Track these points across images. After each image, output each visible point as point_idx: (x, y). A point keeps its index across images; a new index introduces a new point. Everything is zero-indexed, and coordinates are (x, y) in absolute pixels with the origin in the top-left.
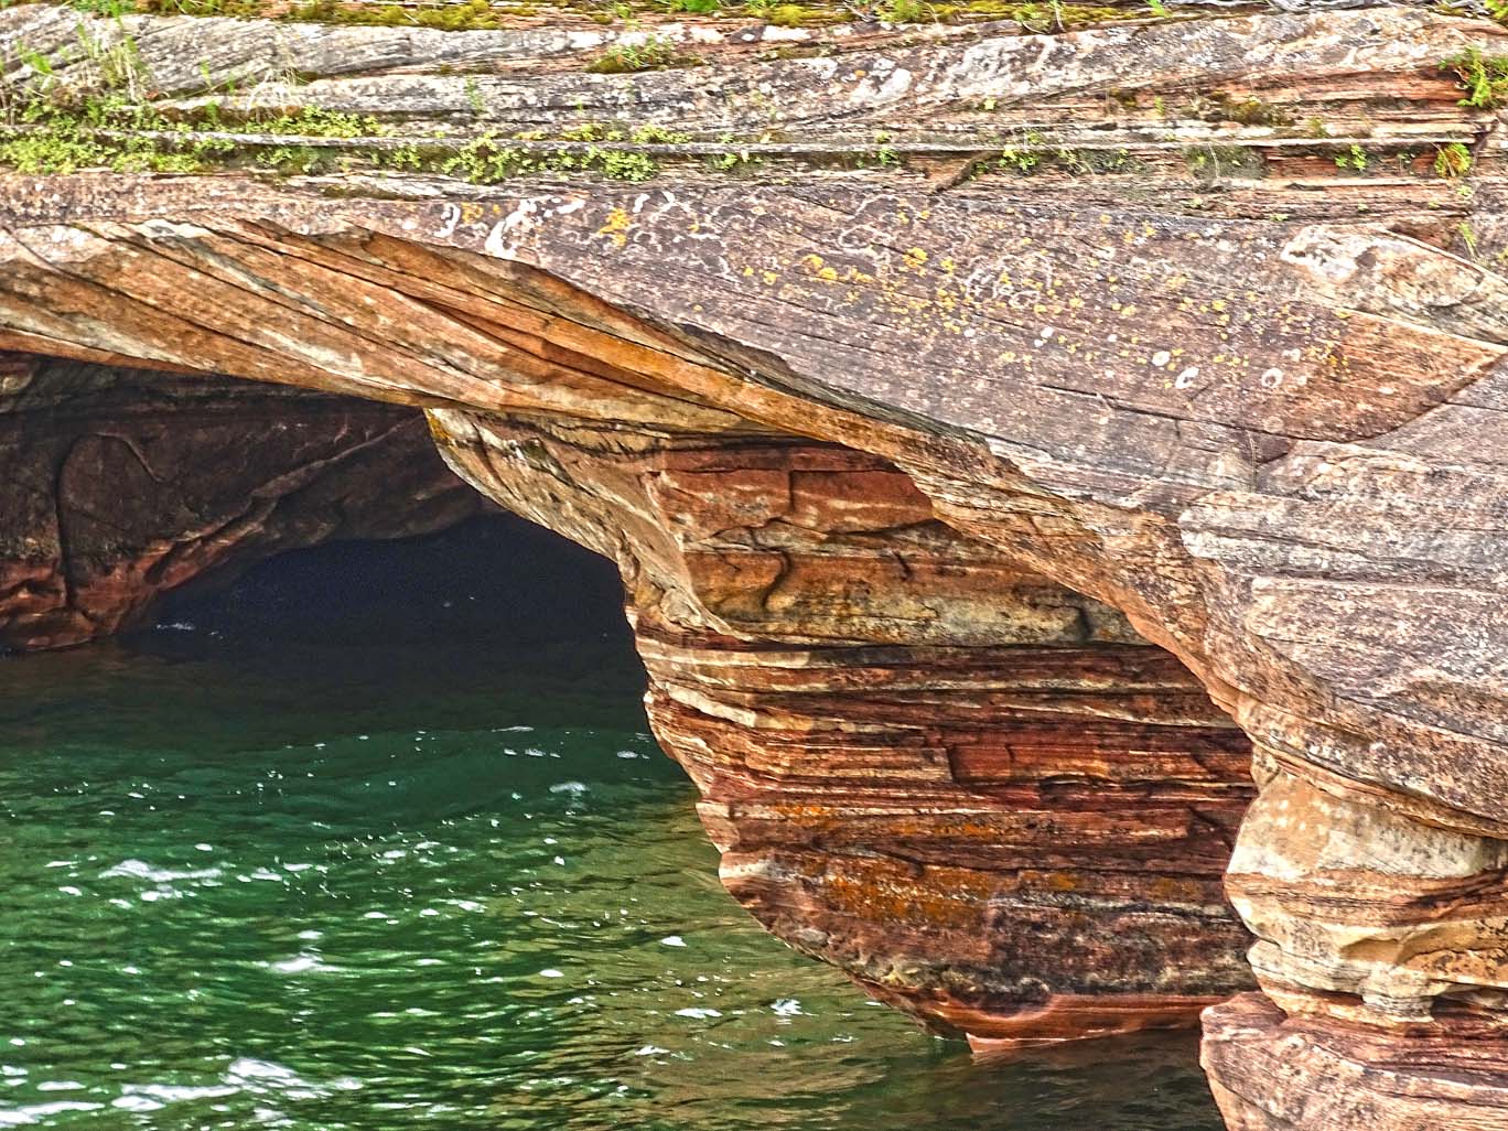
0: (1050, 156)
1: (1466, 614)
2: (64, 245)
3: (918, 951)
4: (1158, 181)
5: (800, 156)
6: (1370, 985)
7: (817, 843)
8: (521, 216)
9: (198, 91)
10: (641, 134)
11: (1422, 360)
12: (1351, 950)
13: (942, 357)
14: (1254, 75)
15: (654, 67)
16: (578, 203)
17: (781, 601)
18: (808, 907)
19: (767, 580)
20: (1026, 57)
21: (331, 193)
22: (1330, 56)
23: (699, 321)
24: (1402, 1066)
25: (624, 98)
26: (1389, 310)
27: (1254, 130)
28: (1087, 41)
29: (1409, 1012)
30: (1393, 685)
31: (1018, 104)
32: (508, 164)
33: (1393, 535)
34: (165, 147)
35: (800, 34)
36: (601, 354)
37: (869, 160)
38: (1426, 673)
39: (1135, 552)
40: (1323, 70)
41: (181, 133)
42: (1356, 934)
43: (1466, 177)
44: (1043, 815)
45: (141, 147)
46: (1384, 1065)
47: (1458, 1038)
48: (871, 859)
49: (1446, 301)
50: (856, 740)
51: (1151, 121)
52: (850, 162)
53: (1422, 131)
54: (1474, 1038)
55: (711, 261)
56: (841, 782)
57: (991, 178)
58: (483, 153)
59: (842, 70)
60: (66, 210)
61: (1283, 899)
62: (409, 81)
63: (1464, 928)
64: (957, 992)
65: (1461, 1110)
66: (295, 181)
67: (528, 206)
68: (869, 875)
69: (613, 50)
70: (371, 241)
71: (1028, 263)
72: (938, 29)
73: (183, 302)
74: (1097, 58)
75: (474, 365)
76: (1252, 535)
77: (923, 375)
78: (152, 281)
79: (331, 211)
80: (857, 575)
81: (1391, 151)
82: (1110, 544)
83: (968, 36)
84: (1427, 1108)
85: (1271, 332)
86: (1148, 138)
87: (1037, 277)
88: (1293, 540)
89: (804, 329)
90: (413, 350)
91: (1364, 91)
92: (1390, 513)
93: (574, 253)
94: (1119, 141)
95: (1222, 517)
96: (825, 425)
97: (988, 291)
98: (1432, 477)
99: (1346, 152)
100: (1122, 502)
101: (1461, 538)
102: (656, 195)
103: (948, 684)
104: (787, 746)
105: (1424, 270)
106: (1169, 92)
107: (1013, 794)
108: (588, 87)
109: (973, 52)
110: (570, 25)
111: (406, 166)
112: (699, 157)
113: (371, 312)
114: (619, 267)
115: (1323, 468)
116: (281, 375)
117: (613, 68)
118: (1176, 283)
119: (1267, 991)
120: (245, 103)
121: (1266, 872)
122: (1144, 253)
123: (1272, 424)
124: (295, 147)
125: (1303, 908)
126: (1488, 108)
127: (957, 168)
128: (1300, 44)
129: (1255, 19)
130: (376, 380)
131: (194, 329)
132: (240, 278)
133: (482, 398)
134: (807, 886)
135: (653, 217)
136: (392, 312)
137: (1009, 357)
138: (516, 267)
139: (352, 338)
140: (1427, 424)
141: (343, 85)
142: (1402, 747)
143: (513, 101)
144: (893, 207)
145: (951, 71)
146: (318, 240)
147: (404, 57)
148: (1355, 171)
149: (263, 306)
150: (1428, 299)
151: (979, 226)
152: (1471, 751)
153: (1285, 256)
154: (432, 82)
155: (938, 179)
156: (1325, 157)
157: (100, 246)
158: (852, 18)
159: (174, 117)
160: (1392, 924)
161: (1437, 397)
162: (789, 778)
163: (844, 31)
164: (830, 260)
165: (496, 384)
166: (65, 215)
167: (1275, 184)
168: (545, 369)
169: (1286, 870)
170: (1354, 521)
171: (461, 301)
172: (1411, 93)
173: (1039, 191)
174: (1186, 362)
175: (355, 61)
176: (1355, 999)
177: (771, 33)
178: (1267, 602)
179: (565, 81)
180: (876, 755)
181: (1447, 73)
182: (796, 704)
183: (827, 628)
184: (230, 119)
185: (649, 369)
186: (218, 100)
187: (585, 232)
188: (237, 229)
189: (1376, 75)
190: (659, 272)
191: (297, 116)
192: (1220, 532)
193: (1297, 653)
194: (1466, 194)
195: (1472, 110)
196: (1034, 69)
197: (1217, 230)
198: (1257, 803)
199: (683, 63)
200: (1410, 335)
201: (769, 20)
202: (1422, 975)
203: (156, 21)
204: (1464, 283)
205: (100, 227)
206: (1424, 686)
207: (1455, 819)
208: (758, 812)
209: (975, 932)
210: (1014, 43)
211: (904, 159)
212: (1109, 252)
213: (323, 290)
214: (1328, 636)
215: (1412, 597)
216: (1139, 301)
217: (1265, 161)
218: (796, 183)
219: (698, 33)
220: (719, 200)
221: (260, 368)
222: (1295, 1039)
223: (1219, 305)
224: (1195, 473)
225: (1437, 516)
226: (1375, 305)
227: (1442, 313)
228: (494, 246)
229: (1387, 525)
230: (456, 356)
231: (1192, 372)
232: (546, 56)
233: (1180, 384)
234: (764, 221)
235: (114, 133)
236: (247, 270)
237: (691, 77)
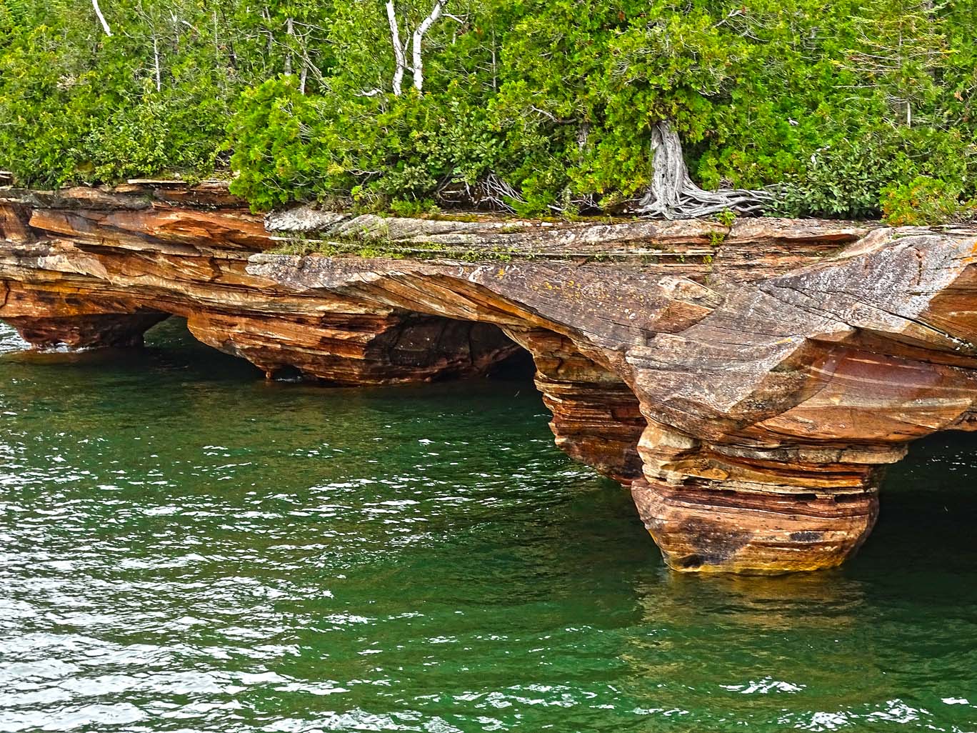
0: (607, 257)
1: (688, 380)
2: (371, 277)
3: (606, 462)
4: (633, 264)
5: (547, 256)
6: (668, 476)
7: (579, 434)
8: (478, 272)
9: (403, 238)
10: (510, 250)
11: (691, 312)
12: (663, 467)
13: (574, 310)
14: (658, 237)
15: (515, 232)
16: (492, 268)
17: (561, 371)
18: (577, 450)
19: (556, 366)
20: (603, 231)
21: (434, 264)
22: (678, 232)
23: (518, 299)
24: (674, 497)
25: (506, 241)
26: (683, 299)
27: (658, 251)
28: (618, 227)
29: (677, 484)
30: (667, 398)
31: (600, 243)
32: (477, 257)
33: (676, 359)
34: (395, 252)
35: (550, 224)
36: (501, 307)
37: (563, 258)
38: (676, 395)
39: (616, 361)
40: (675, 236)
41: (399, 248)
42: (664, 463)
43: (710, 264)
44: (636, 427)
45: (390, 252)
46: (669, 498)
47: (690, 491)
48: (593, 438)
49: (698, 297)
50: (587, 407)
51: (632, 249)
52: (559, 258)
53: (700, 252)
54: (695, 491)
55: (523, 284)
56: (584, 418)
57: (592, 263)
58: (471, 254)
59: (559, 234)
60: (371, 268)
61: (649, 453)
62: (455, 235)
63: (691, 462)
64: (617, 473)
65: (687, 510)
66: (426, 261)
67: (480, 268)
68: (593, 442)
69: (505, 228)
70: (443, 277)
71: (598, 285)
72: (583, 224)
73: (400, 292)
74: (621, 231)
75: (470, 309)
76: (642, 358)
77: (569, 314)
78: (393, 286)
79: (433, 269)
80: (581, 365)
81: (691, 257)
82: (610, 359)
83: (590, 225)
84: (678, 509)
85: (653, 304)
86: (631, 253)
87: (600, 289)
88: (652, 359)
89: (543, 302)
90: (456, 305)
91: (685, 241)
92: (675, 353)
93: (490, 281)
94: (624, 253)
95: (635, 353)
96: (551, 327)
97: (587, 292)
98: (687, 343)
99: (679, 257)
100: (613, 348)
101: (691, 360)
102: (511, 266)
103: (609, 393)
104: (570, 409)
105: (693, 288)
106: (637, 241)
107: (628, 422)
108: (498, 237)
109: (591, 230)
110: (495, 221)
111: (452, 258)
112: (523, 256)
113: (444, 295)
114: (500, 285)
115: (662, 340)
116: (426, 311)
117: (505, 233)
118: (632, 291)
119: (647, 477)
120: (414, 241)
121: (647, 446)
122: (625, 283)
123: (651, 329)
124: (425, 252)
125: (653, 456)
126: (718, 246)
127: (584, 260)
128: (670, 229)
129: (660, 222)
130: (447, 313)
131: (403, 299)
132: (413, 286)
133: (472, 318)
134: (577, 445)
135: (510, 272)
136: (450, 295)
137: (590, 310)
138: (476, 284)
139: (442, 302)
140: (692, 329)
141: (438, 236)
142: (670, 415)
143: (479, 241)
144: (567, 270)
145: (585, 235)
146: (430, 276)
147: (453, 229)
148: (682, 262)
149: (419, 293)
150: (693, 296)
151: (588, 275)
152: (685, 415)
153: (659, 284)
154: (460, 236)
155: (580, 263)
156: (674, 258)
157: (379, 277)
158: (563, 220)
159: (398, 244)
160: (672, 460)
161: (695, 322)
162: (570, 417)
163: (561, 224)
164: (551, 284)
165: (476, 315)
166: (371, 269)
167: (661, 265)
168: (488, 310)
169: (650, 445)
170: (667, 354)
171: (466, 293)
172: (697, 242)
173: (604, 266)
174: (633, 312)
175: (441, 230)
176: (665, 480)
177: (544, 224)
178: (641, 376)
179: (493, 236)
180: (592, 411)
181: (706, 236)
182: (571, 398)
183: (574, 378)
184: (411, 245)
185: (511, 311)
186: (408, 240)
187: (493, 275)
188: (410, 273)
189: (689, 237)
190: (510, 286)
191: (427, 244)
192: (635, 357)
193: (646, 389)
194: (710, 268)
195: (713, 246)
196: (604, 234)
197: (643, 277)
198: (647, 428)
199: (521, 232)
200: (688, 306)
201: (543, 221)
202: (681, 474)
203: (396, 219)
204: (703, 292)
205: (379, 272)
206: (675, 398)
207: (683, 433)
208: (563, 425)
209: (620, 458)
210: (600, 227)
211: (572, 257)
212: (618, 283)
213: (433, 289)
214: (654, 385)
215: (676, 376)
216: (623, 296)
217: (658, 259)
218: (546, 263)
219: (526, 224)
220: (526, 267)
221: (421, 309)
222: (650, 490)
223: (642, 297)
224: (631, 341)
225: (687, 354)
226: (679, 298)
227: (696, 300)
228: (471, 279)
229: (674, 355)
230: (466, 307)
231: (634, 314)
232: (489, 229)
233: (631, 317)
234: (536, 273)
235: (383, 248)
236: (414, 284)
237: (523, 235)
